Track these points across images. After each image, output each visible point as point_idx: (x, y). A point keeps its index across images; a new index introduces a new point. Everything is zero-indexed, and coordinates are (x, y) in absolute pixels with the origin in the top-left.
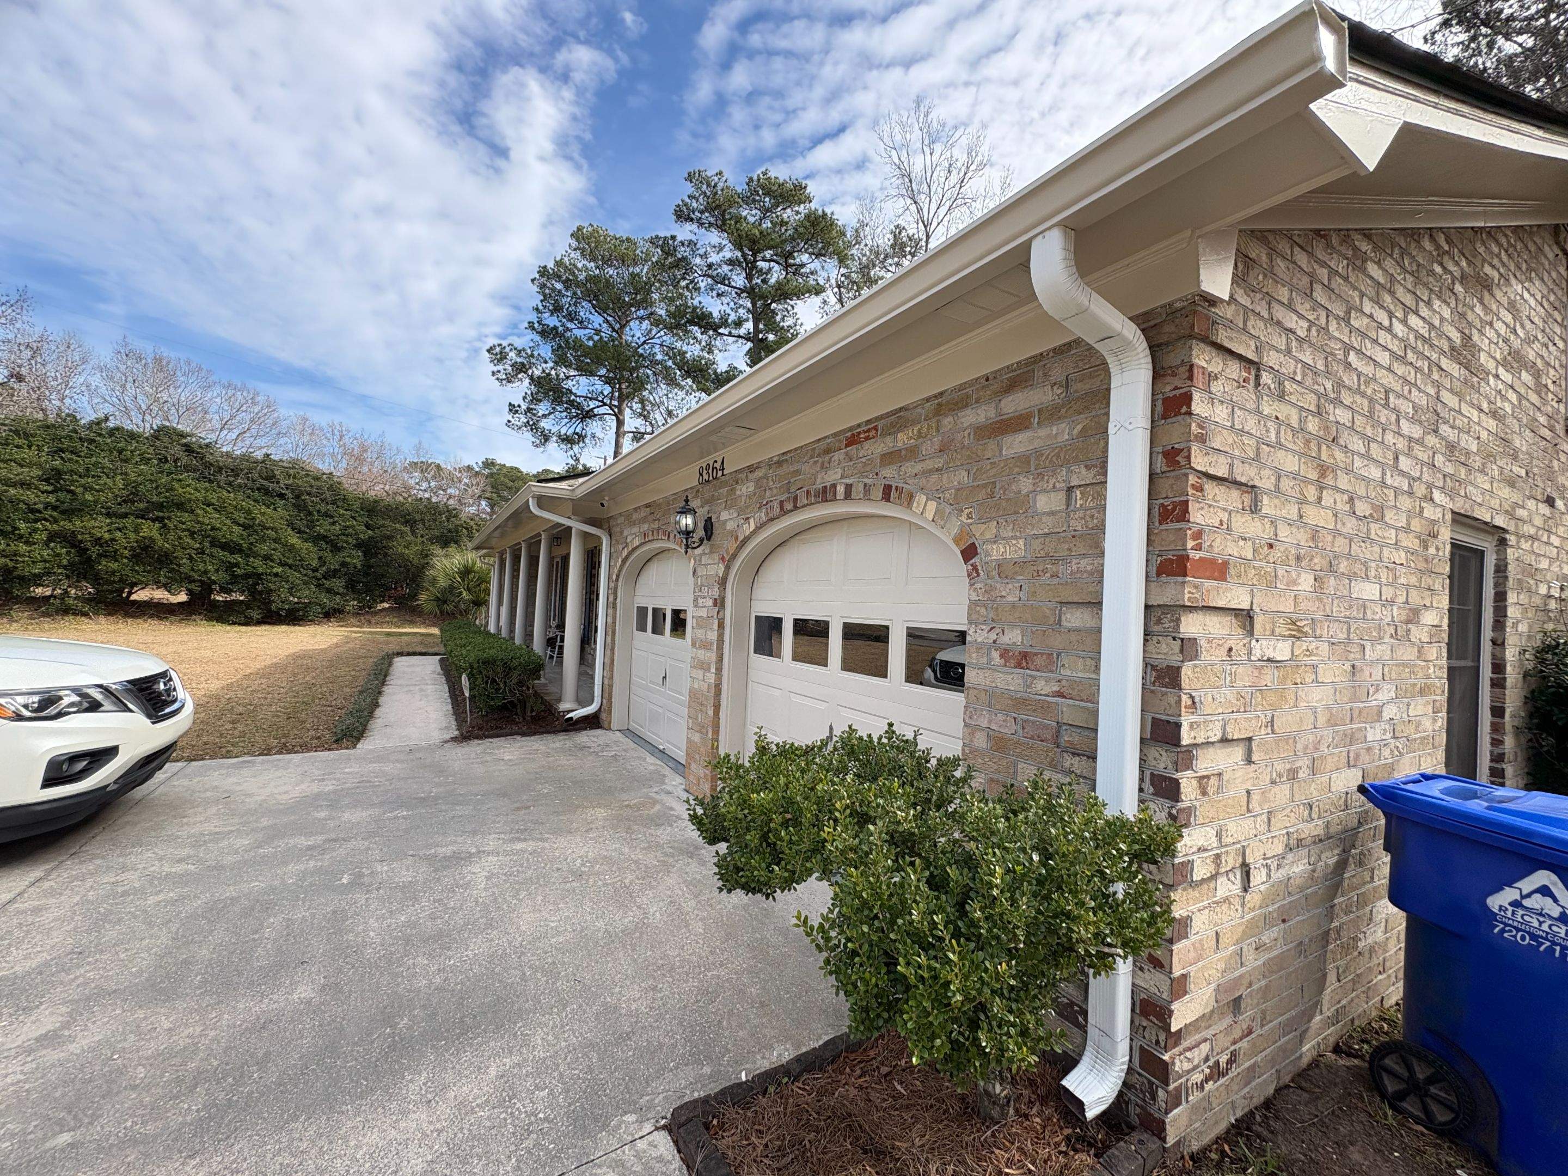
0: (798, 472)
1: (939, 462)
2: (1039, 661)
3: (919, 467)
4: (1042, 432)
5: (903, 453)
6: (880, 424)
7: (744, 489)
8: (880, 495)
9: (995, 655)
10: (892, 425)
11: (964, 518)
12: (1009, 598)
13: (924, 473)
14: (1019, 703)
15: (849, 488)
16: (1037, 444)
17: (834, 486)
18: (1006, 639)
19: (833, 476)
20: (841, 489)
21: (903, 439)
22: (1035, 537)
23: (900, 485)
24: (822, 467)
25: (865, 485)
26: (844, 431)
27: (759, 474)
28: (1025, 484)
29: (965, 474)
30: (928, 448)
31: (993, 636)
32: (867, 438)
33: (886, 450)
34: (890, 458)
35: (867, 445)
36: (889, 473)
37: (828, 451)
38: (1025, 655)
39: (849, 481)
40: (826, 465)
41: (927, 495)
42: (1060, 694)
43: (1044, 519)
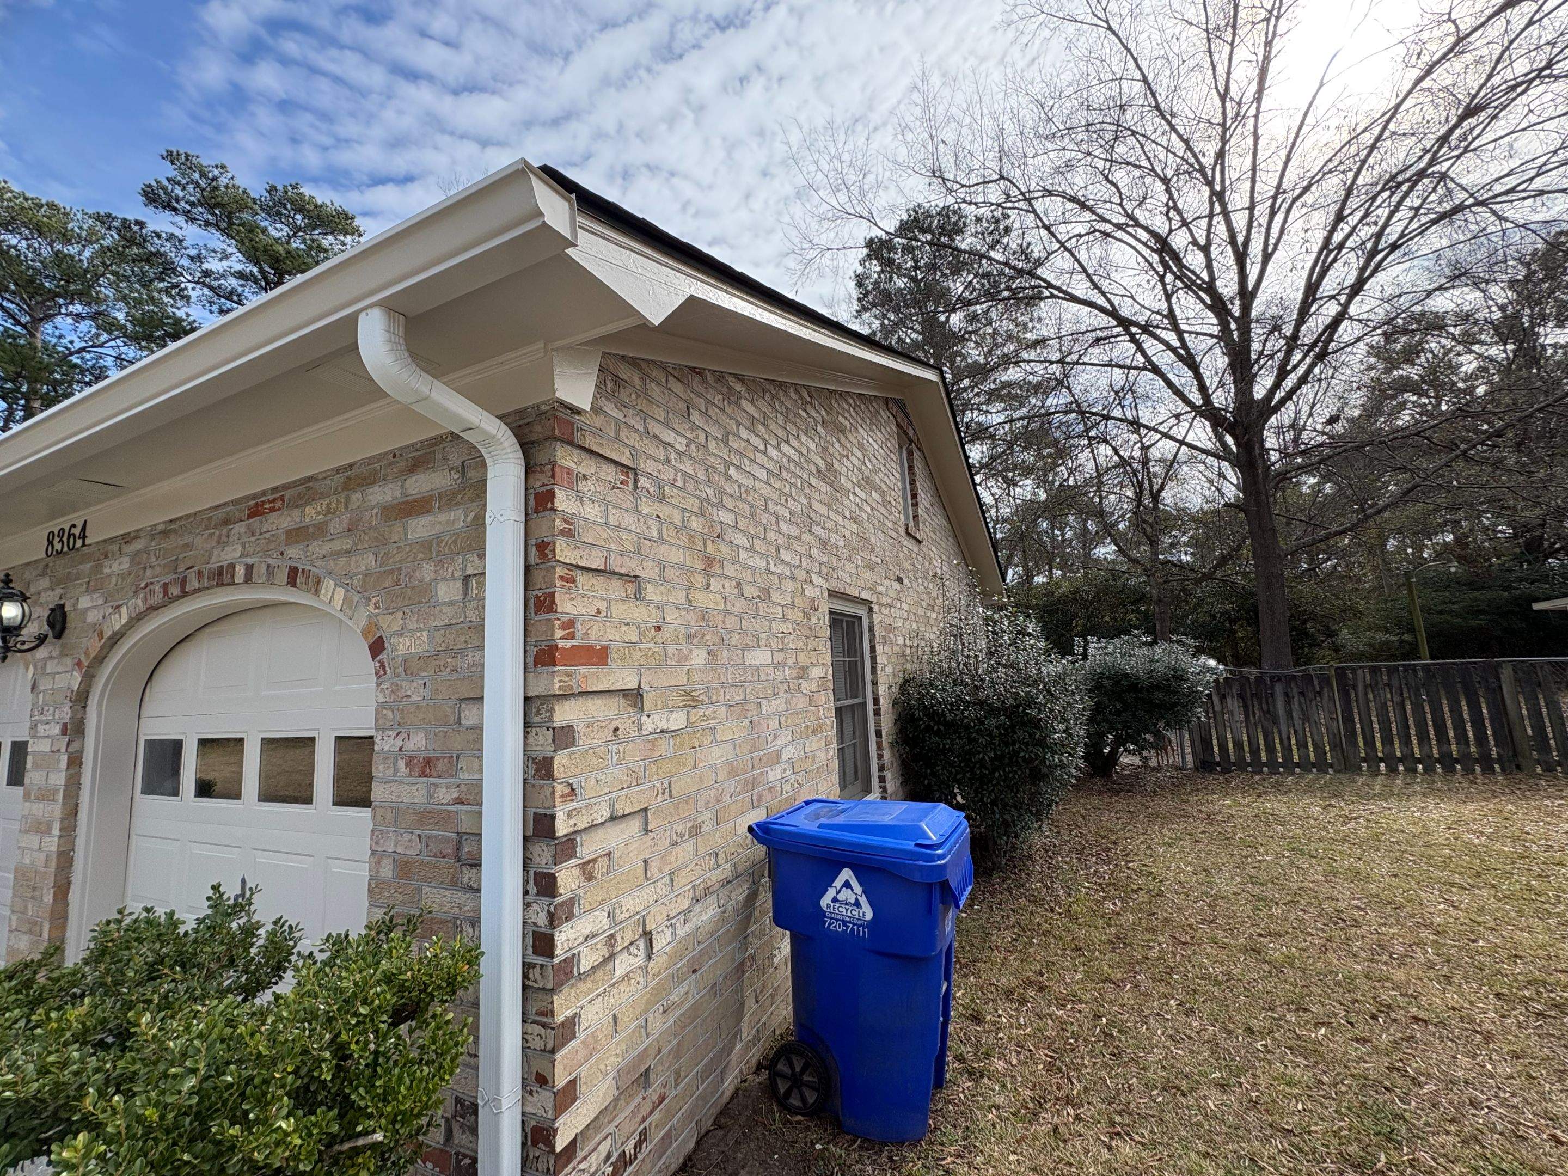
0: (188, 546)
1: (347, 544)
2: (441, 766)
3: (327, 548)
4: (442, 517)
5: (311, 530)
6: (288, 494)
7: (115, 567)
8: (285, 579)
9: (401, 764)
10: (300, 496)
11: (371, 608)
12: (415, 698)
13: (332, 554)
14: (424, 817)
15: (249, 569)
16: (437, 529)
17: (232, 566)
18: (410, 746)
19: (231, 554)
20: (240, 571)
21: (311, 513)
22: (437, 628)
23: (307, 568)
24: (219, 543)
25: (268, 566)
26: (247, 498)
27: (137, 545)
28: (427, 571)
29: (372, 557)
30: (337, 525)
31: (399, 743)
32: (273, 510)
33: (292, 526)
34: (297, 535)
35: (272, 517)
36: (293, 552)
37: (226, 522)
38: (428, 762)
39: (250, 561)
40: (224, 539)
41: (335, 580)
42: (459, 801)
43: (446, 609)
